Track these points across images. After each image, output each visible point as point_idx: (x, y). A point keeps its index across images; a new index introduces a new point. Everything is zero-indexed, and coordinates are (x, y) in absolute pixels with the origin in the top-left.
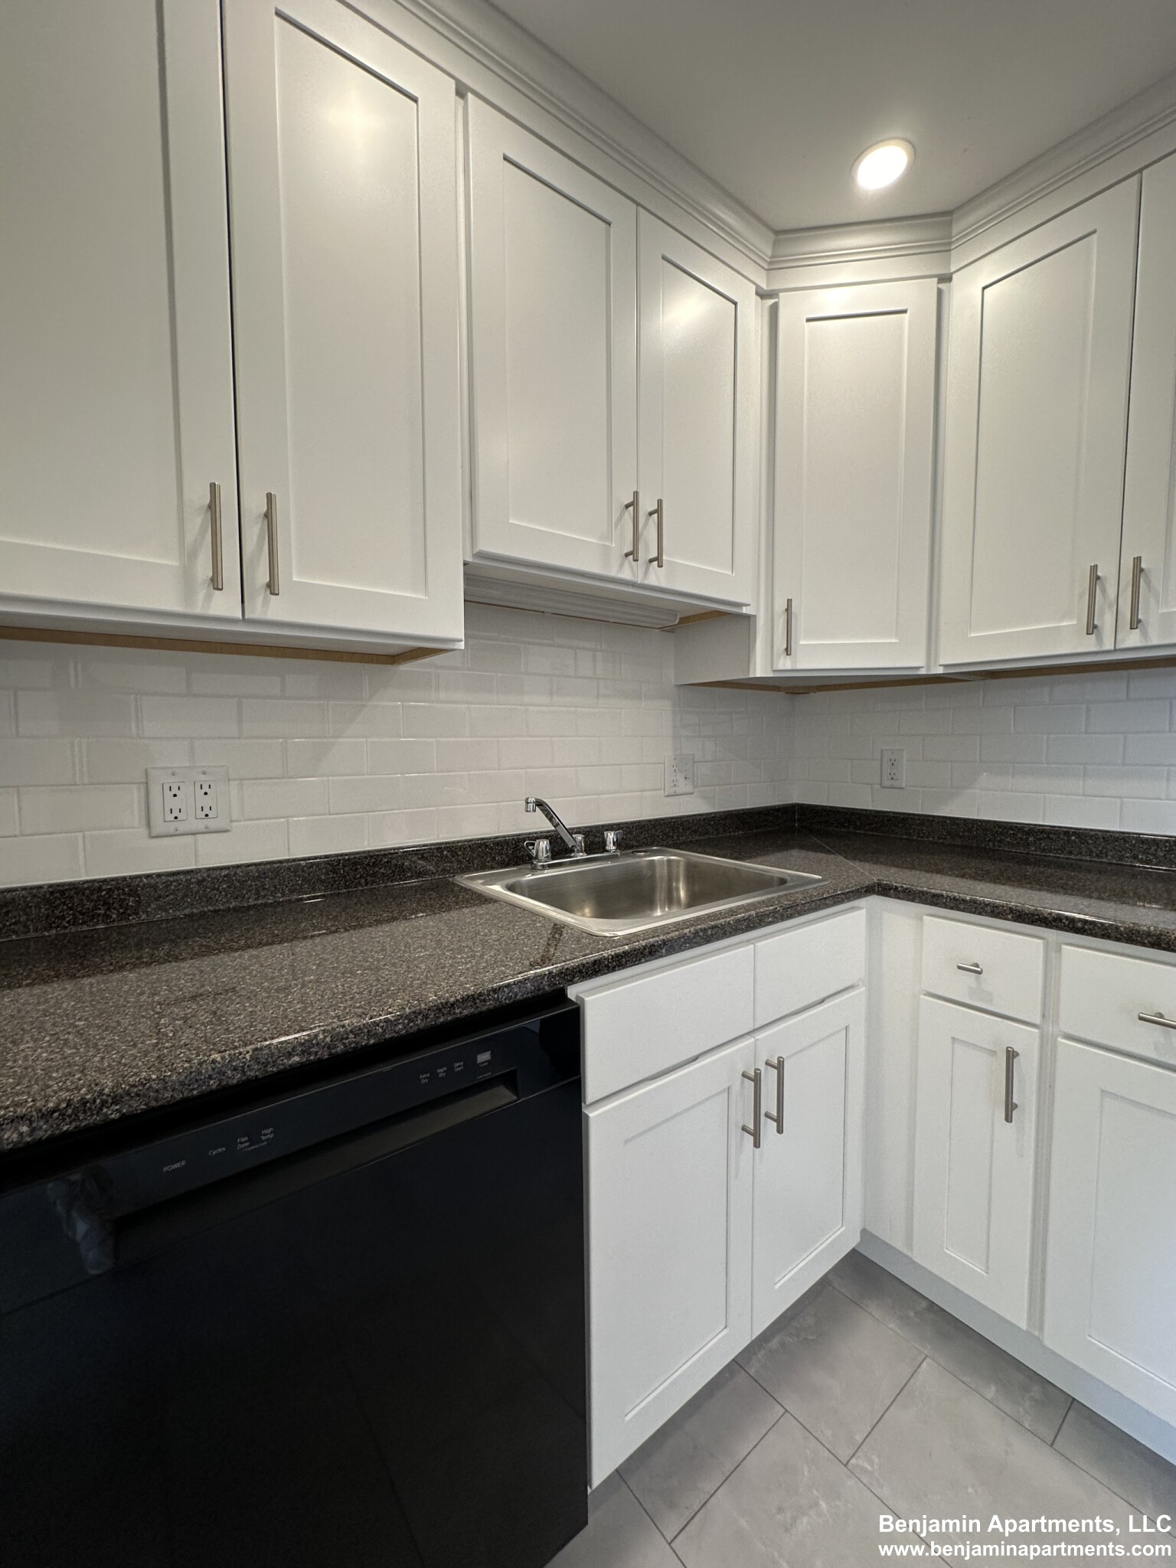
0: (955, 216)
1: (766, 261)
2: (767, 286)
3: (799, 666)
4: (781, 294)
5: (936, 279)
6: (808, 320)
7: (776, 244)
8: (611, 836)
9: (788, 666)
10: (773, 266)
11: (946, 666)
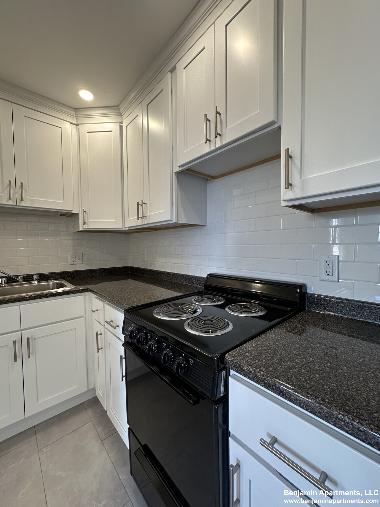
0: (119, 107)
1: (74, 116)
2: (76, 122)
3: (89, 228)
4: (80, 125)
5: (119, 123)
6: (87, 132)
7: (75, 112)
8: (35, 277)
9: (86, 228)
10: (77, 117)
11: (128, 227)
